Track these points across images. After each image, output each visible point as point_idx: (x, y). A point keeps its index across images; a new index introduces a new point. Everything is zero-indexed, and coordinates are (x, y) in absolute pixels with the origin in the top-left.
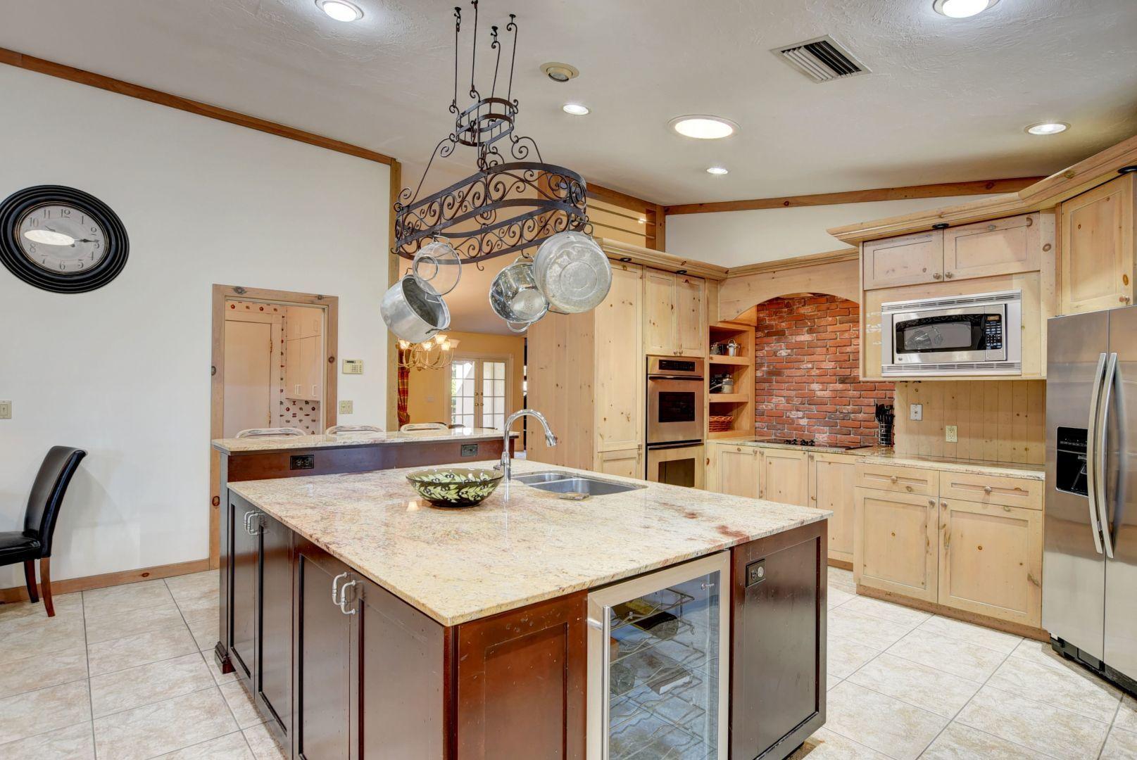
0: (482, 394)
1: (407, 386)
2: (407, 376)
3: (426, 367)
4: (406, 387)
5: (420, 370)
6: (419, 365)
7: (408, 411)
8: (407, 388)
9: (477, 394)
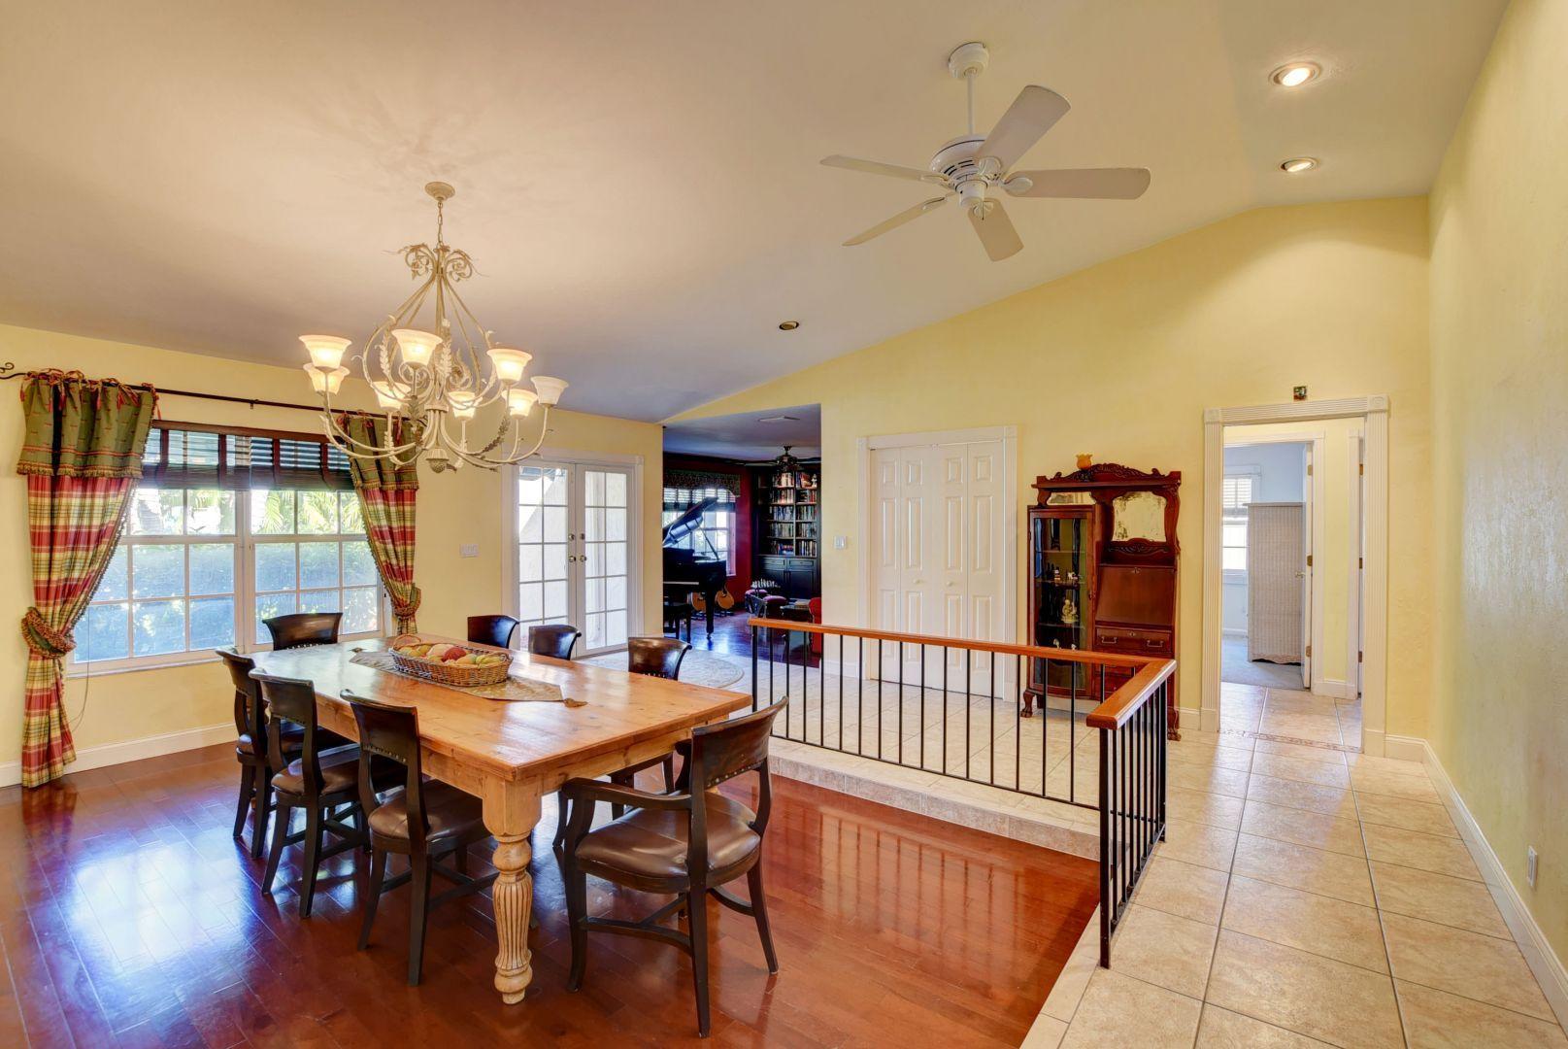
0: (583, 537)
1: (413, 519)
2: (413, 498)
3: (459, 464)
4: (408, 524)
5: (438, 470)
6: (436, 454)
7: (414, 581)
8: (413, 527)
9: (573, 537)
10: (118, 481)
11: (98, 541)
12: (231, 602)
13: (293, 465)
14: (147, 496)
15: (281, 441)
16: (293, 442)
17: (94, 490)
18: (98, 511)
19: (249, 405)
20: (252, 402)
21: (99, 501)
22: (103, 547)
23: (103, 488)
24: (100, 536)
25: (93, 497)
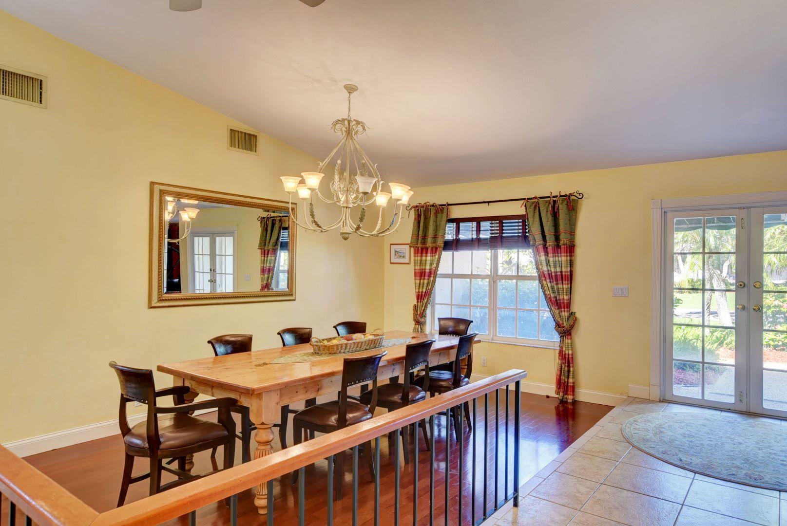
10: (435, 250)
11: (429, 276)
12: (487, 310)
13: (517, 235)
14: (446, 255)
15: (504, 221)
16: (517, 221)
17: (427, 253)
18: (428, 262)
19: (487, 204)
20: (489, 202)
21: (429, 258)
22: (432, 279)
23: (425, 252)
24: (430, 273)
25: (426, 256)
